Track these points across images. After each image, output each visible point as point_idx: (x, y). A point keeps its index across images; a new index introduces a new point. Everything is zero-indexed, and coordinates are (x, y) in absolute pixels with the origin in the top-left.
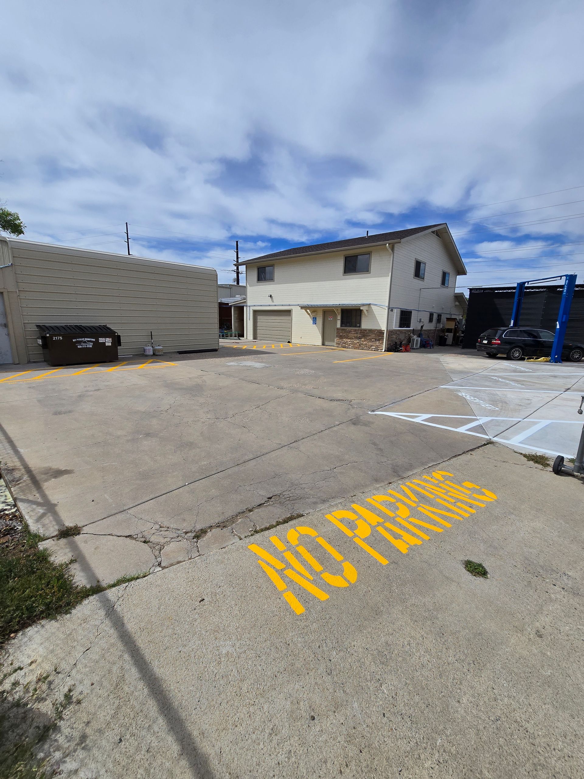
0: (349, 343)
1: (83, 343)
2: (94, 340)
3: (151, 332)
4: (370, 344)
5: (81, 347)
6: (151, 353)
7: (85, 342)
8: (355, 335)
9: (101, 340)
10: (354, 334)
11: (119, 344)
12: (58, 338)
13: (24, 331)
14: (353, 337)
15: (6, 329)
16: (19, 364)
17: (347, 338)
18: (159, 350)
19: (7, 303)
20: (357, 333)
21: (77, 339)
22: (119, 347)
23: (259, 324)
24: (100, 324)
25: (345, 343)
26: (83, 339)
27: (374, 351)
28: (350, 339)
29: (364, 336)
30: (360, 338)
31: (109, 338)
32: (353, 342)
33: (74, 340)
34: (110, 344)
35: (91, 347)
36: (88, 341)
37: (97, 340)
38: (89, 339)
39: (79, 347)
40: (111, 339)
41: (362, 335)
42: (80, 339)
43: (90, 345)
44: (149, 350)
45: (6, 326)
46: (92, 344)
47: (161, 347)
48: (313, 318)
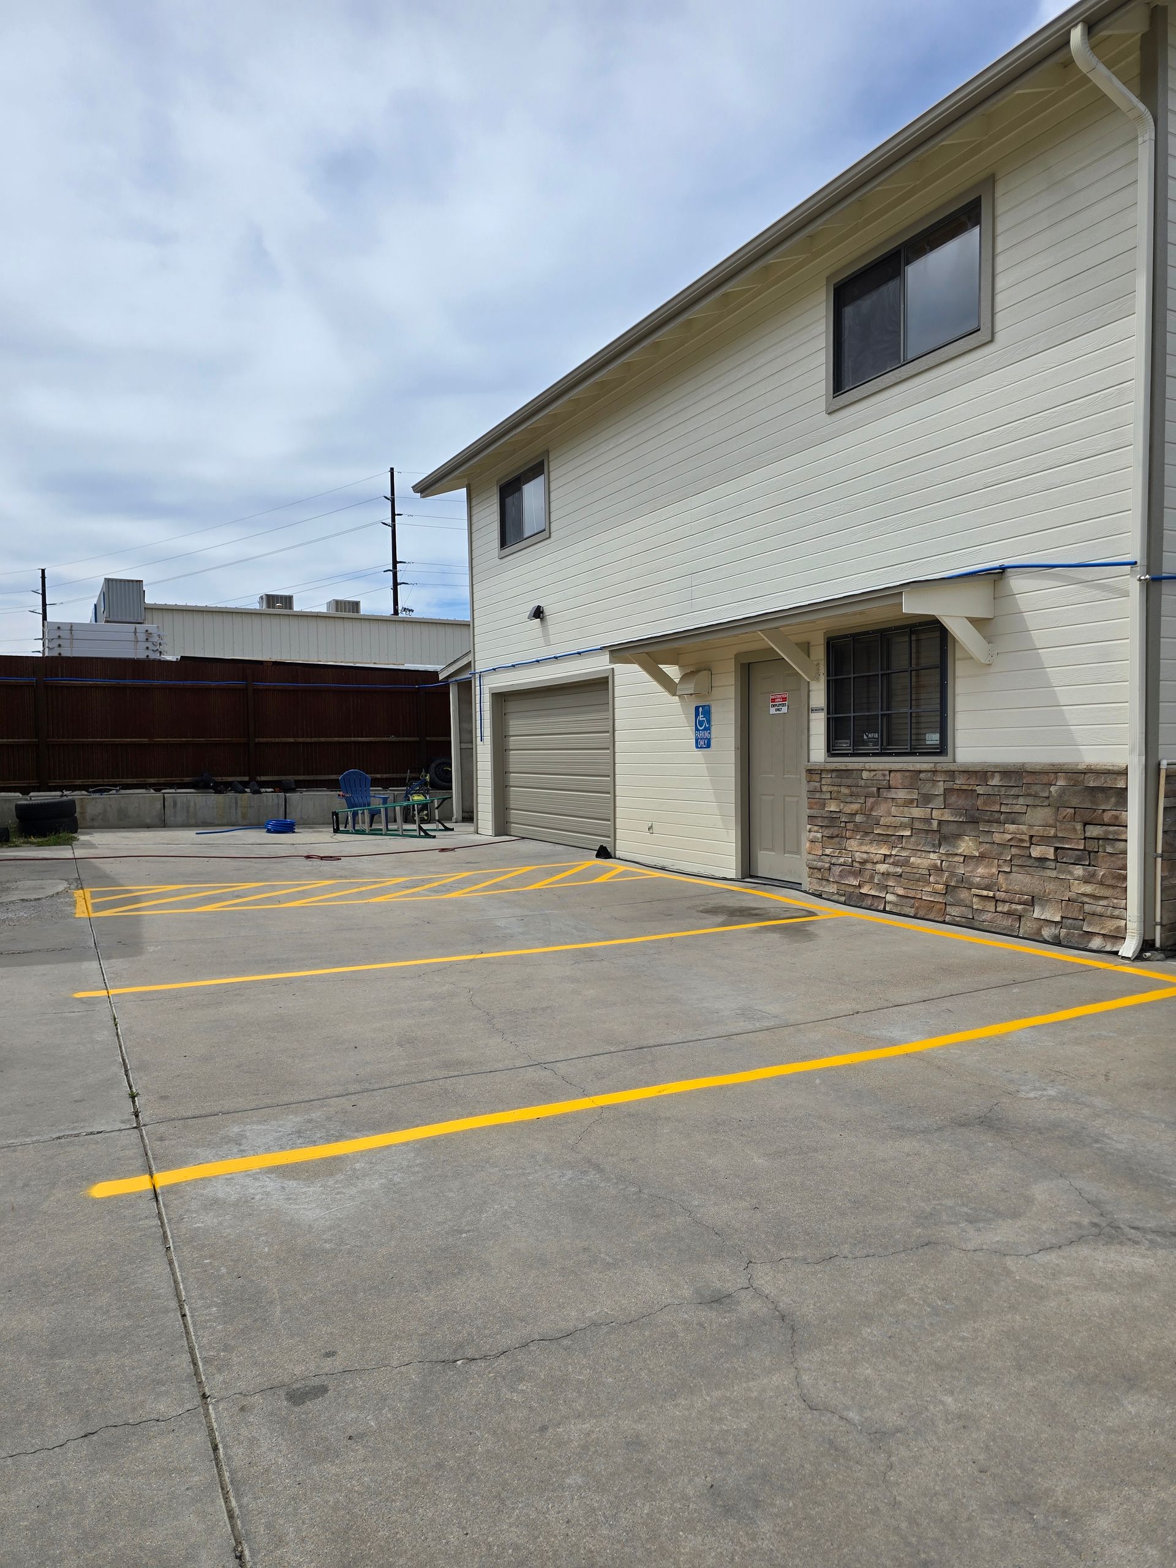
0: (882, 868)
4: (1022, 881)
8: (917, 812)
10: (909, 803)
14: (903, 826)
17: (865, 832)
20: (926, 799)
23: (514, 757)
25: (858, 869)
27: (1057, 942)
28: (885, 839)
29: (974, 822)
30: (943, 836)
32: (905, 863)
41: (956, 810)
48: (697, 708)
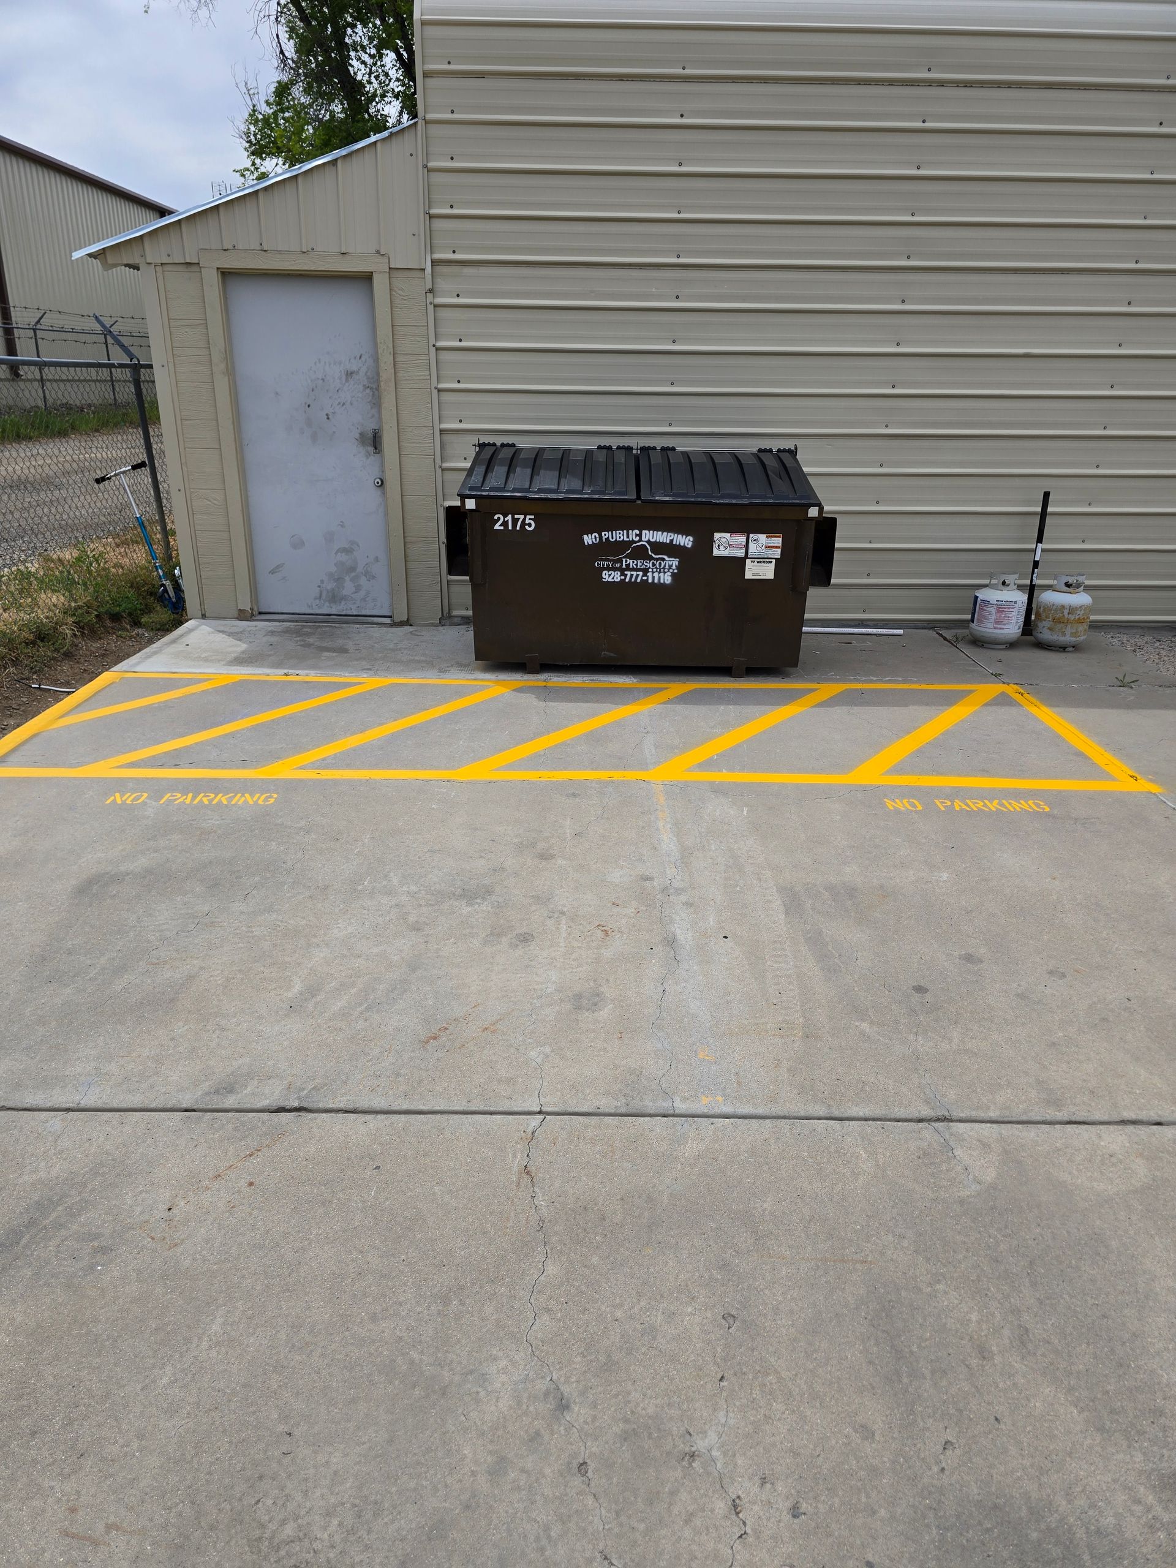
1: (629, 556)
2: (686, 541)
3: (1047, 495)
5: (617, 577)
6: (1013, 627)
7: (640, 553)
9: (726, 544)
11: (822, 573)
12: (515, 521)
13: (439, 471)
15: (374, 459)
16: (407, 623)
18: (1062, 617)
19: (384, 330)
21: (606, 535)
22: (814, 594)
24: (766, 444)
26: (633, 535)
31: (769, 531)
33: (588, 539)
34: (767, 572)
35: (667, 579)
36: (658, 547)
37: (705, 543)
38: (662, 537)
39: (606, 576)
40: (778, 541)
42: (619, 536)
43: (664, 572)
44: (1002, 607)
45: (375, 441)
46: (675, 562)
47: (1081, 599)
